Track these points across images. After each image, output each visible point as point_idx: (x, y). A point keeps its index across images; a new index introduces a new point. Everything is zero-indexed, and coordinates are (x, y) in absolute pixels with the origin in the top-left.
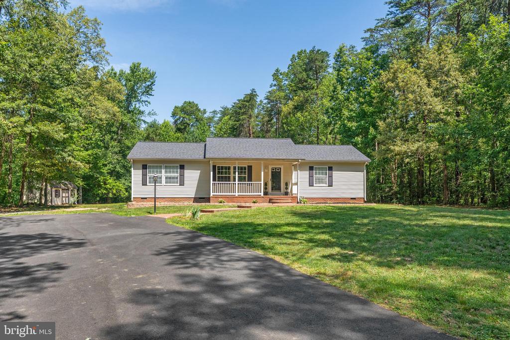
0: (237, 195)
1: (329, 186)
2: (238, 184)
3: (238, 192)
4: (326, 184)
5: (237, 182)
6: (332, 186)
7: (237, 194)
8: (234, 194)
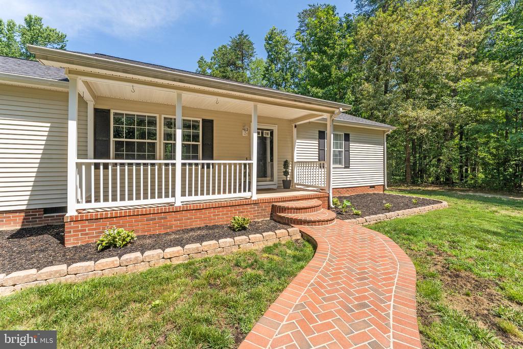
0: (178, 204)
1: (346, 167)
2: (184, 165)
3: (183, 194)
4: (340, 163)
5: (179, 161)
6: (348, 167)
7: (179, 200)
8: (170, 200)
